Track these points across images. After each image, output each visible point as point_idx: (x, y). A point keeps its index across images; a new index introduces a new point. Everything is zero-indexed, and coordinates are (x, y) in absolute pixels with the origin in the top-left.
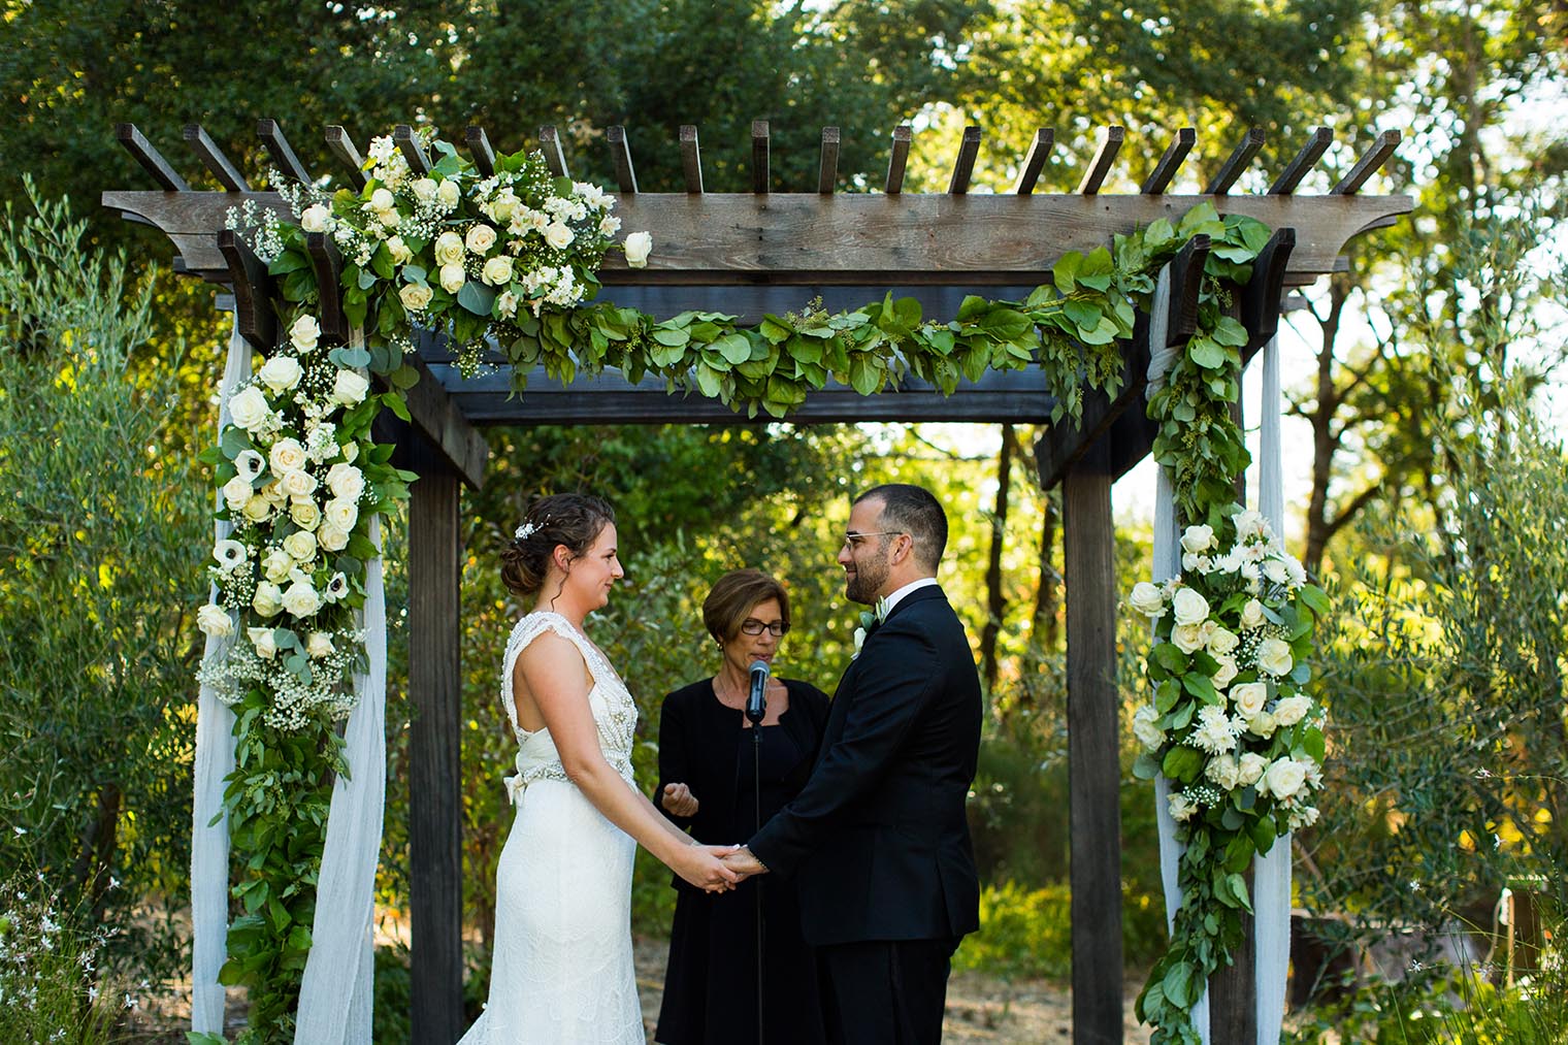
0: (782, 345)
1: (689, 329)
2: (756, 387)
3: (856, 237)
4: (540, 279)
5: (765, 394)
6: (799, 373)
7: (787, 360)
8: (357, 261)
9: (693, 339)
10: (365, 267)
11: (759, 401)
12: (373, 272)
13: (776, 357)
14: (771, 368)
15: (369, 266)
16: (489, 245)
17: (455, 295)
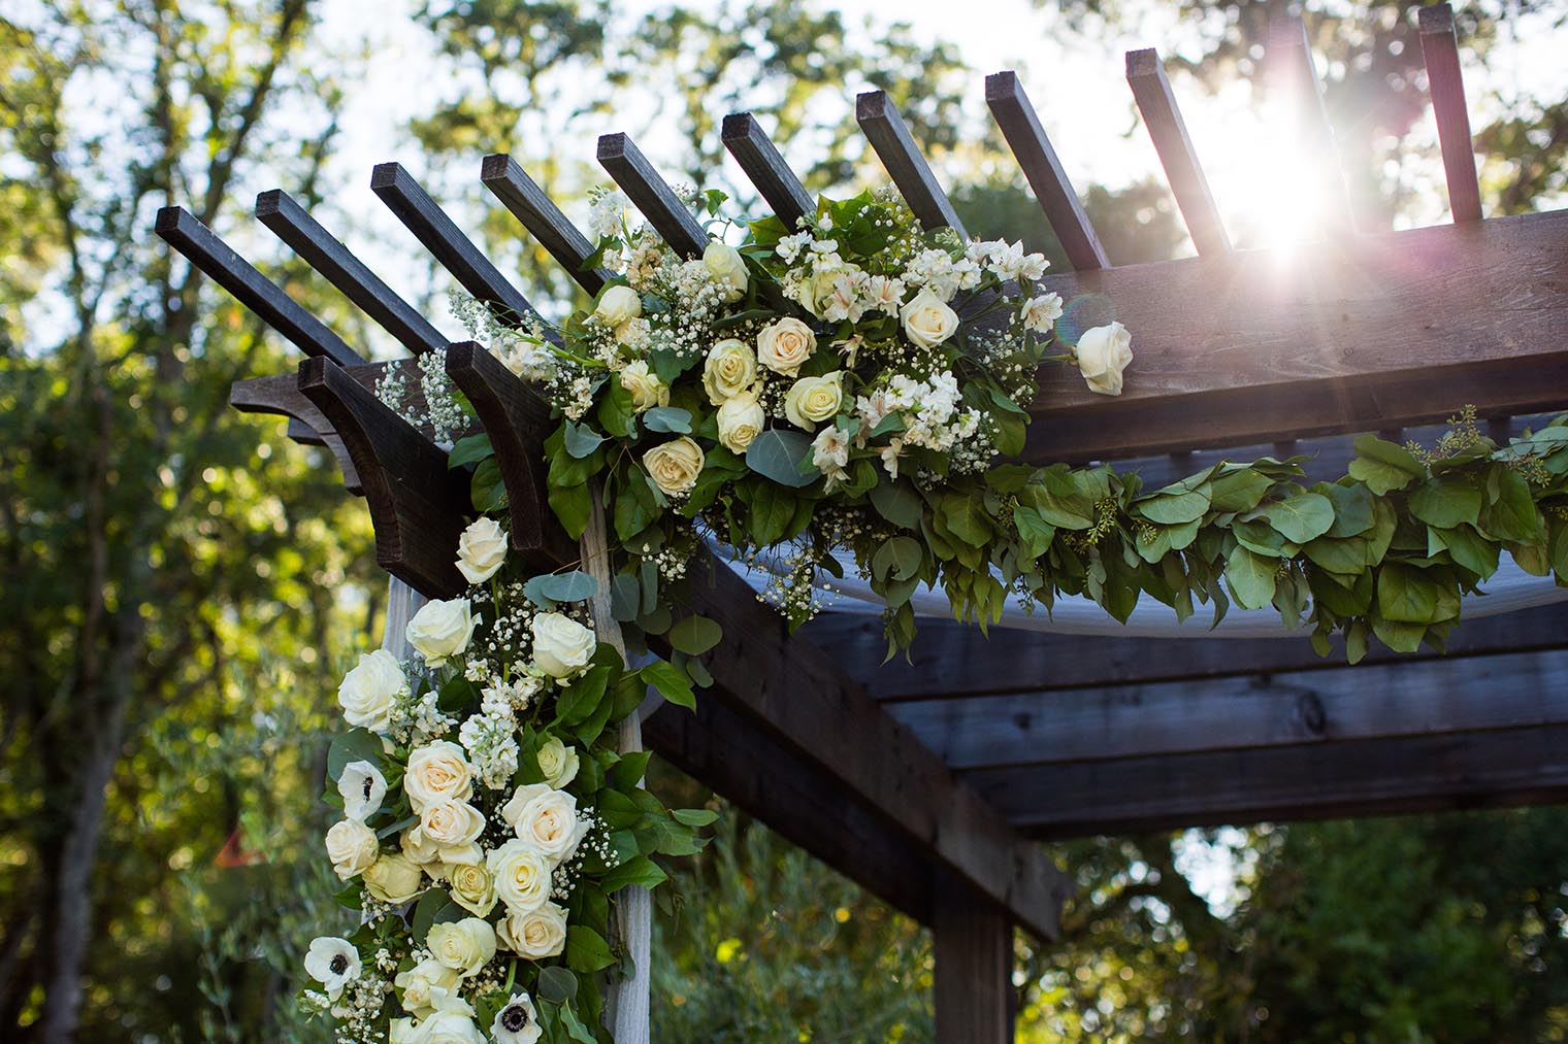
0: (1397, 500)
1: (1208, 490)
2: (1354, 591)
3: (1536, 294)
4: (890, 400)
5: (1374, 606)
6: (1434, 547)
7: (1412, 531)
8: (568, 411)
9: (1215, 510)
10: (582, 419)
11: (1368, 629)
12: (598, 428)
13: (1389, 528)
14: (1379, 550)
15: (591, 417)
16: (801, 355)
17: (743, 455)
